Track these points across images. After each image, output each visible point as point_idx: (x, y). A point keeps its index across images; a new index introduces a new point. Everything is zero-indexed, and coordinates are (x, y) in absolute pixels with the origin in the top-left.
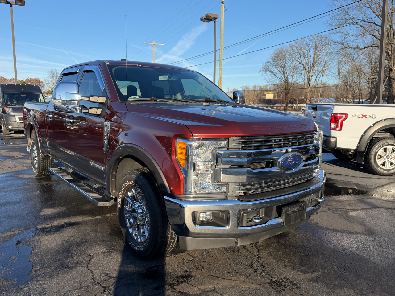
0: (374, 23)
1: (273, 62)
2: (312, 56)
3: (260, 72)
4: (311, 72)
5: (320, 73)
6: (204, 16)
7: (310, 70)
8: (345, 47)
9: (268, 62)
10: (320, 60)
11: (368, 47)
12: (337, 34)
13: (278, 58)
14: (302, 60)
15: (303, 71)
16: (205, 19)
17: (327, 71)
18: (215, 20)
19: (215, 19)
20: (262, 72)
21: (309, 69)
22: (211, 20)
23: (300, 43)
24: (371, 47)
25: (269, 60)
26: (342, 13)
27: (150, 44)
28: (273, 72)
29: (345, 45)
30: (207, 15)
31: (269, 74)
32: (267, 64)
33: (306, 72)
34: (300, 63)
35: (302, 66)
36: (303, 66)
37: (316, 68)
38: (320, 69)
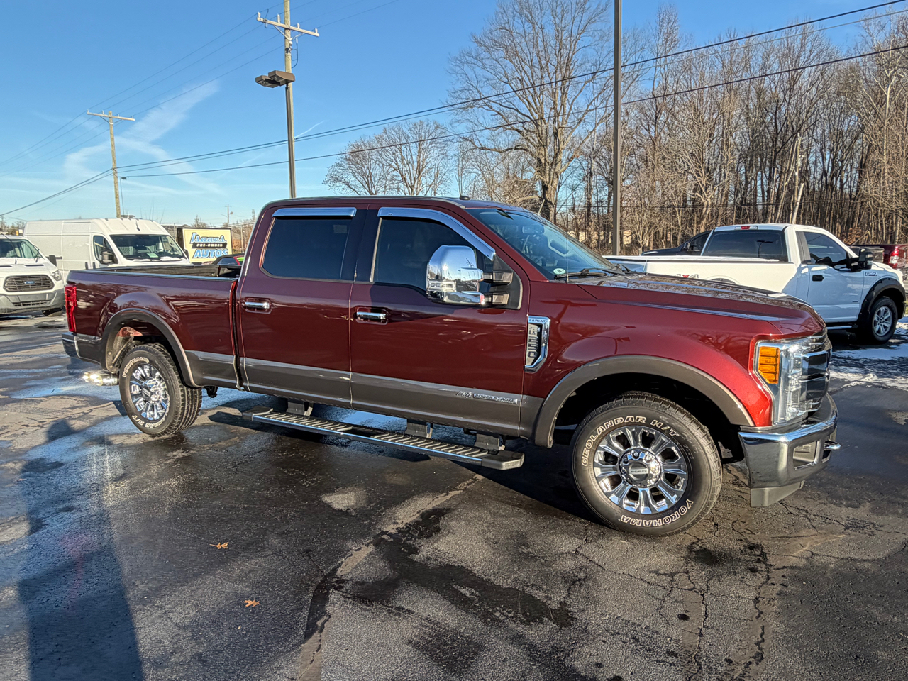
0: (517, 110)
1: (348, 166)
2: (415, 158)
3: (325, 182)
4: (416, 186)
5: (431, 189)
6: (266, 75)
7: (413, 182)
8: (476, 147)
9: (339, 165)
10: (429, 165)
11: (511, 149)
12: (464, 124)
13: (357, 157)
14: (399, 164)
15: (401, 184)
16: (267, 80)
17: (441, 186)
18: (287, 85)
19: (287, 82)
20: (328, 184)
21: (411, 180)
22: (278, 84)
23: (394, 133)
24: (516, 149)
25: (340, 162)
26: (466, 88)
27: (101, 117)
28: (348, 183)
29: (477, 143)
30: (273, 74)
31: (341, 188)
32: (336, 168)
33: (407, 185)
34: (395, 170)
35: (399, 174)
36: (402, 175)
37: (423, 180)
38: (430, 181)
